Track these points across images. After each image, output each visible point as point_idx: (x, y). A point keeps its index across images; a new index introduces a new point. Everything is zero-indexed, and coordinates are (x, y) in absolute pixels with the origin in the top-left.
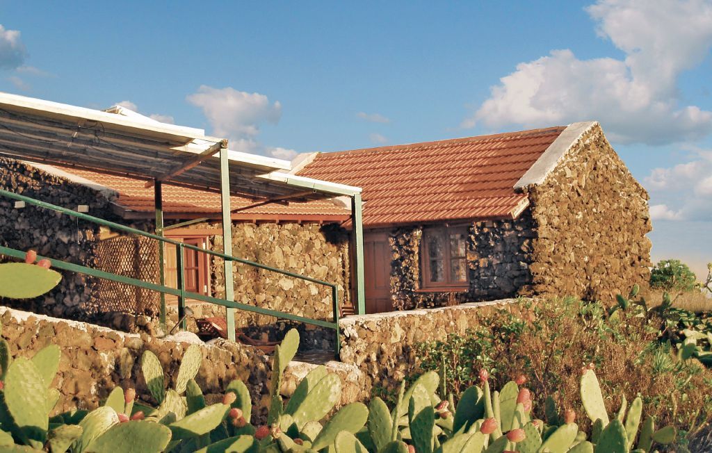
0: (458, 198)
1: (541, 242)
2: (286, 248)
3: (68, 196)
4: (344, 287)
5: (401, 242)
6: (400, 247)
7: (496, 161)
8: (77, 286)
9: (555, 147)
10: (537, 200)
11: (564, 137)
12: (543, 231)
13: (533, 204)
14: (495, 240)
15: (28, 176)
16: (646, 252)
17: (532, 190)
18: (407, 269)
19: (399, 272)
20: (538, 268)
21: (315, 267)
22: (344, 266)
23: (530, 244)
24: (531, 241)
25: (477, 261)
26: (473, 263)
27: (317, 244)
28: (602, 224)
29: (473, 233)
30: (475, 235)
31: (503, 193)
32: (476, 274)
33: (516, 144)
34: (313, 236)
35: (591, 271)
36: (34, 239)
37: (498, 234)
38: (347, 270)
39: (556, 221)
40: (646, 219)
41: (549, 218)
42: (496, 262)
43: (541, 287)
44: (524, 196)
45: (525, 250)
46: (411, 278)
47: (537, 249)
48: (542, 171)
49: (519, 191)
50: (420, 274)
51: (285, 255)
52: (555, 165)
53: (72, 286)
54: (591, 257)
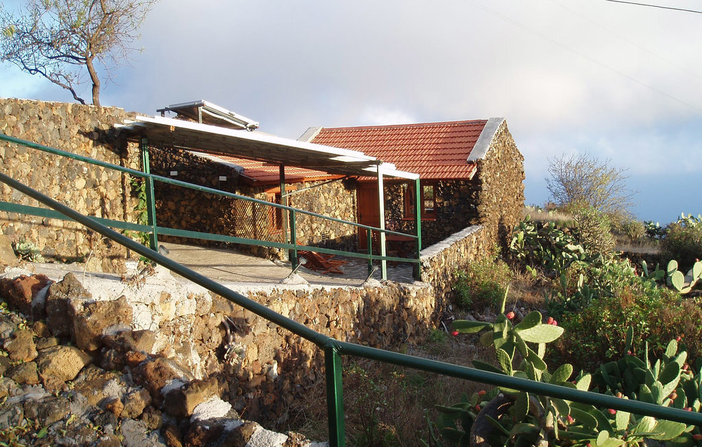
0: (430, 165)
1: (483, 193)
2: (326, 195)
3: (211, 170)
4: (354, 215)
5: (393, 189)
6: (392, 193)
7: (447, 140)
8: (217, 226)
9: (484, 135)
10: (482, 168)
11: (488, 128)
12: (484, 186)
13: (479, 171)
14: (454, 190)
15: (180, 156)
16: (523, 190)
17: (479, 163)
18: (396, 206)
19: (391, 208)
20: (482, 208)
21: (340, 204)
22: (354, 203)
23: (477, 194)
24: (477, 192)
25: (443, 203)
26: (440, 203)
27: (341, 190)
28: (506, 178)
29: (440, 186)
30: (441, 187)
31: (460, 163)
32: (442, 211)
33: (456, 129)
34: (339, 186)
35: (502, 207)
36: (184, 195)
37: (456, 187)
38: (356, 205)
39: (489, 180)
40: (523, 173)
41: (487, 178)
42: (454, 203)
43: (483, 219)
44: (474, 166)
45: (474, 197)
46: (399, 211)
47: (481, 197)
48: (482, 150)
49: (471, 163)
50: (404, 209)
51: (326, 199)
52: (489, 146)
53: (214, 225)
54: (502, 198)
